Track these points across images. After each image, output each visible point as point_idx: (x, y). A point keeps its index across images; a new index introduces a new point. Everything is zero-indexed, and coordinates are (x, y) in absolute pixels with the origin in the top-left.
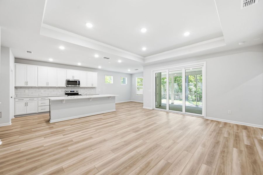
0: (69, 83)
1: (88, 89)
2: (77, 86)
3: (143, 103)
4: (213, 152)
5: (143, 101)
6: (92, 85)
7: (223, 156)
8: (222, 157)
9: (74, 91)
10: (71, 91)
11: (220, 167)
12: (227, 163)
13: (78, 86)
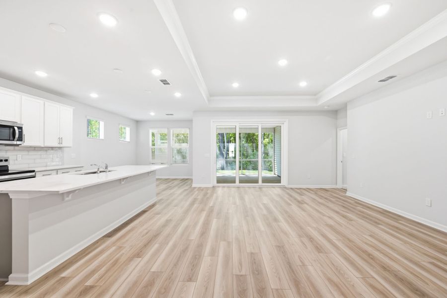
1: (40, 153)
2: (15, 142)
3: (191, 180)
5: (192, 175)
6: (60, 139)
13: (19, 143)
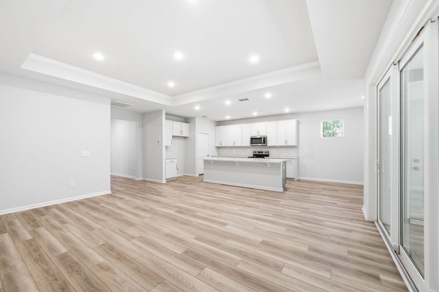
0: (254, 141)
4: (77, 271)
7: (56, 280)
8: (58, 277)
9: (262, 152)
10: (259, 152)
11: (47, 265)
12: (43, 275)
13: (265, 145)
